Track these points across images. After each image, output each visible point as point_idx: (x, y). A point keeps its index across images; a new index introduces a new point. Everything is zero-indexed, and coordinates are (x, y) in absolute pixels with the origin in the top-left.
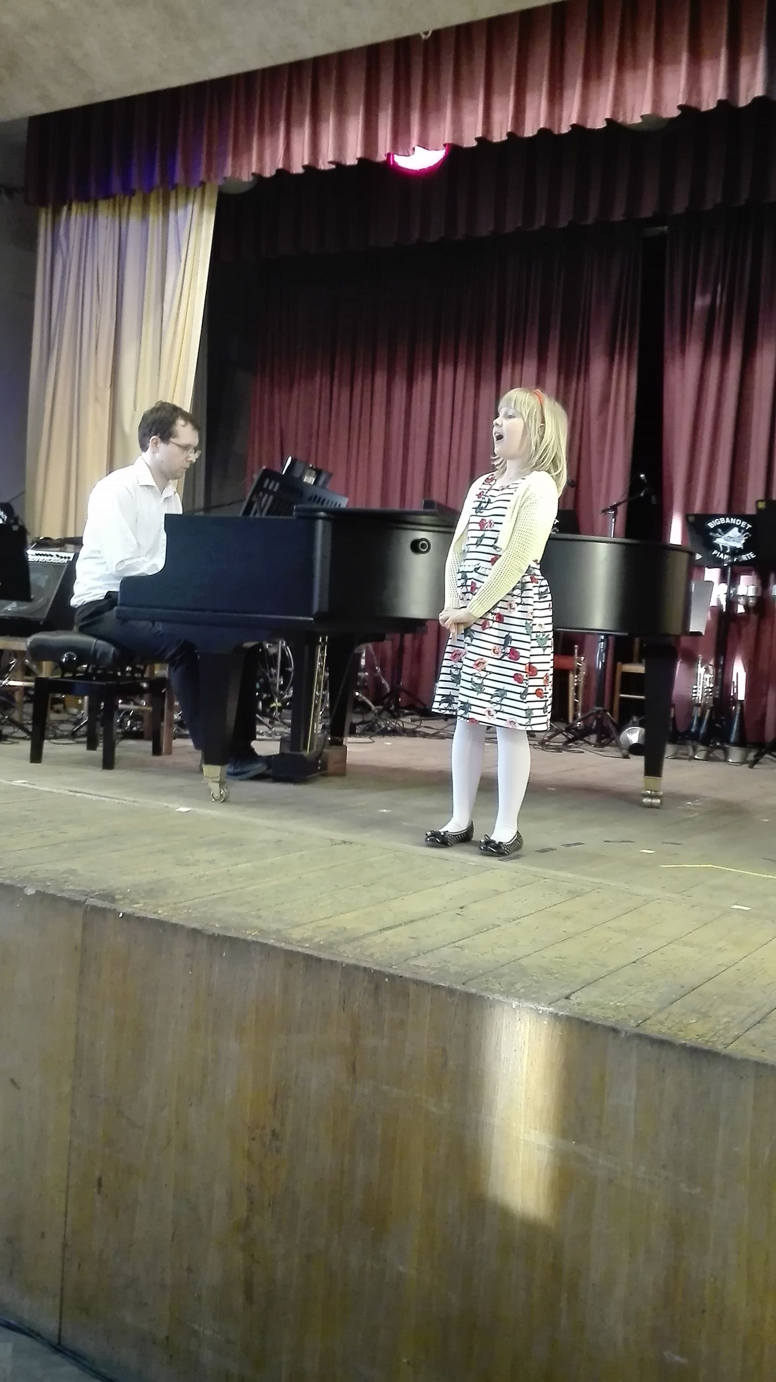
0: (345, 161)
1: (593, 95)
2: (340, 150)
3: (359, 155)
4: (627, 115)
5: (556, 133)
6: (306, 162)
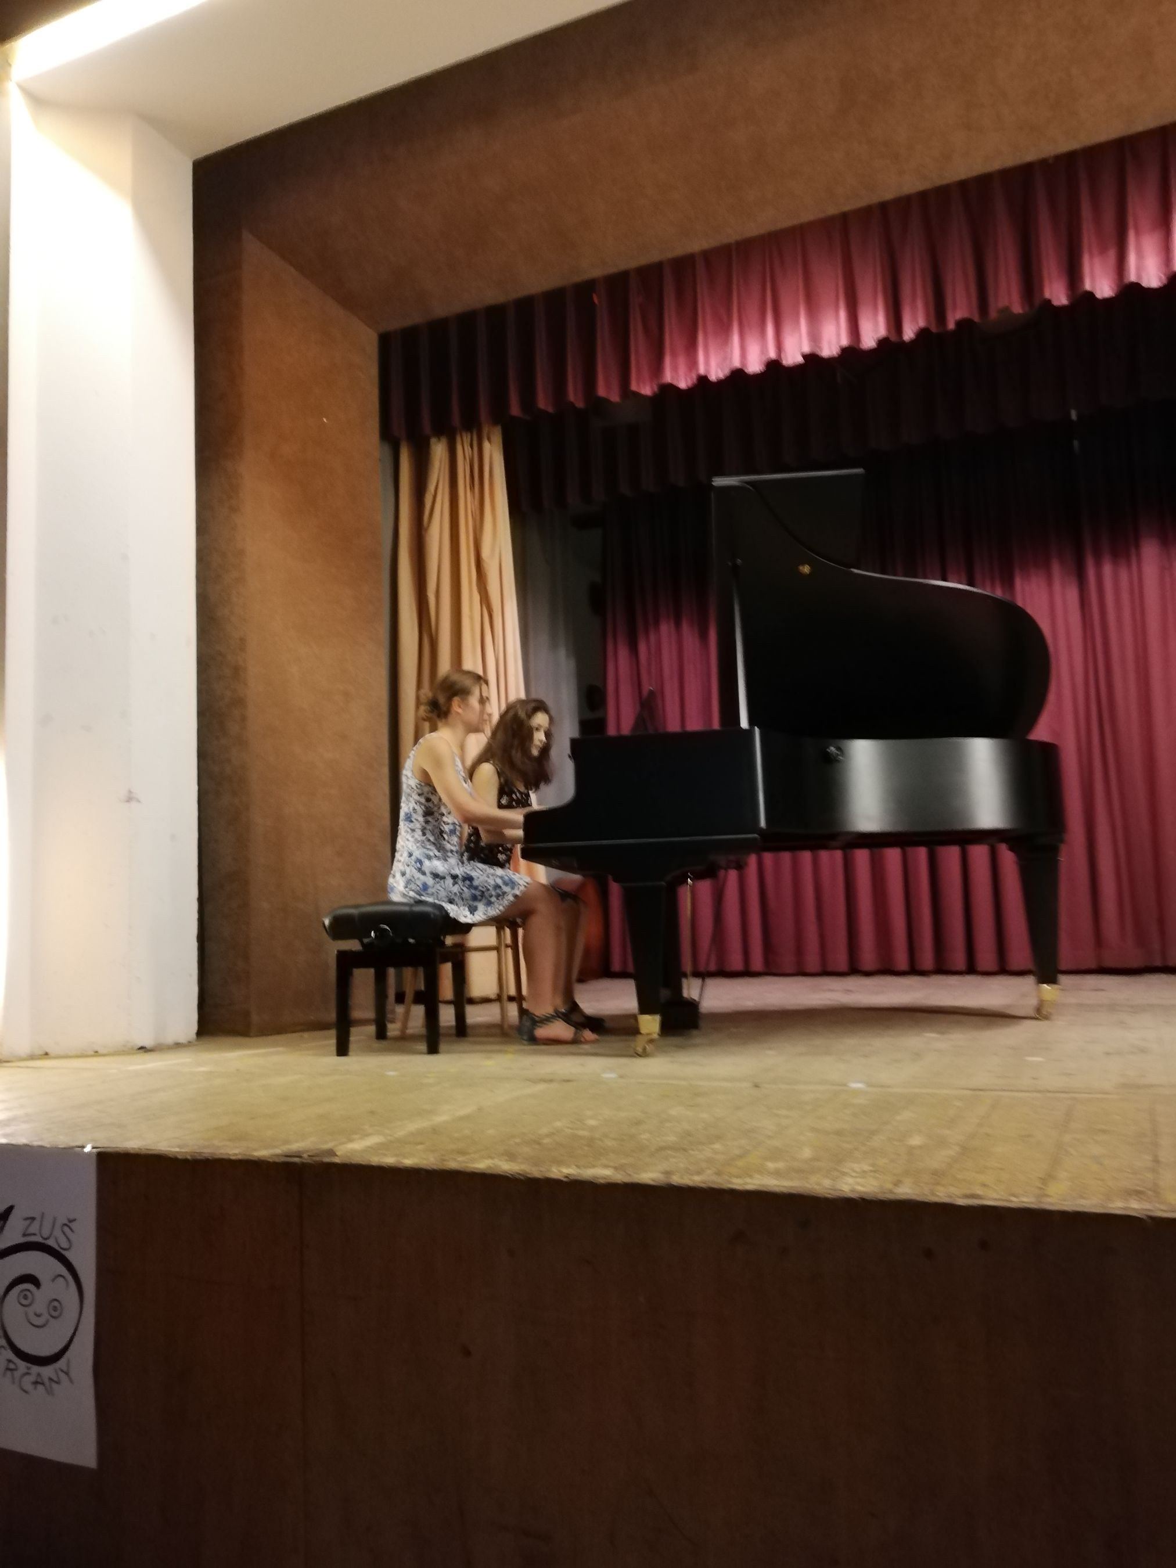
6: (772, 354)
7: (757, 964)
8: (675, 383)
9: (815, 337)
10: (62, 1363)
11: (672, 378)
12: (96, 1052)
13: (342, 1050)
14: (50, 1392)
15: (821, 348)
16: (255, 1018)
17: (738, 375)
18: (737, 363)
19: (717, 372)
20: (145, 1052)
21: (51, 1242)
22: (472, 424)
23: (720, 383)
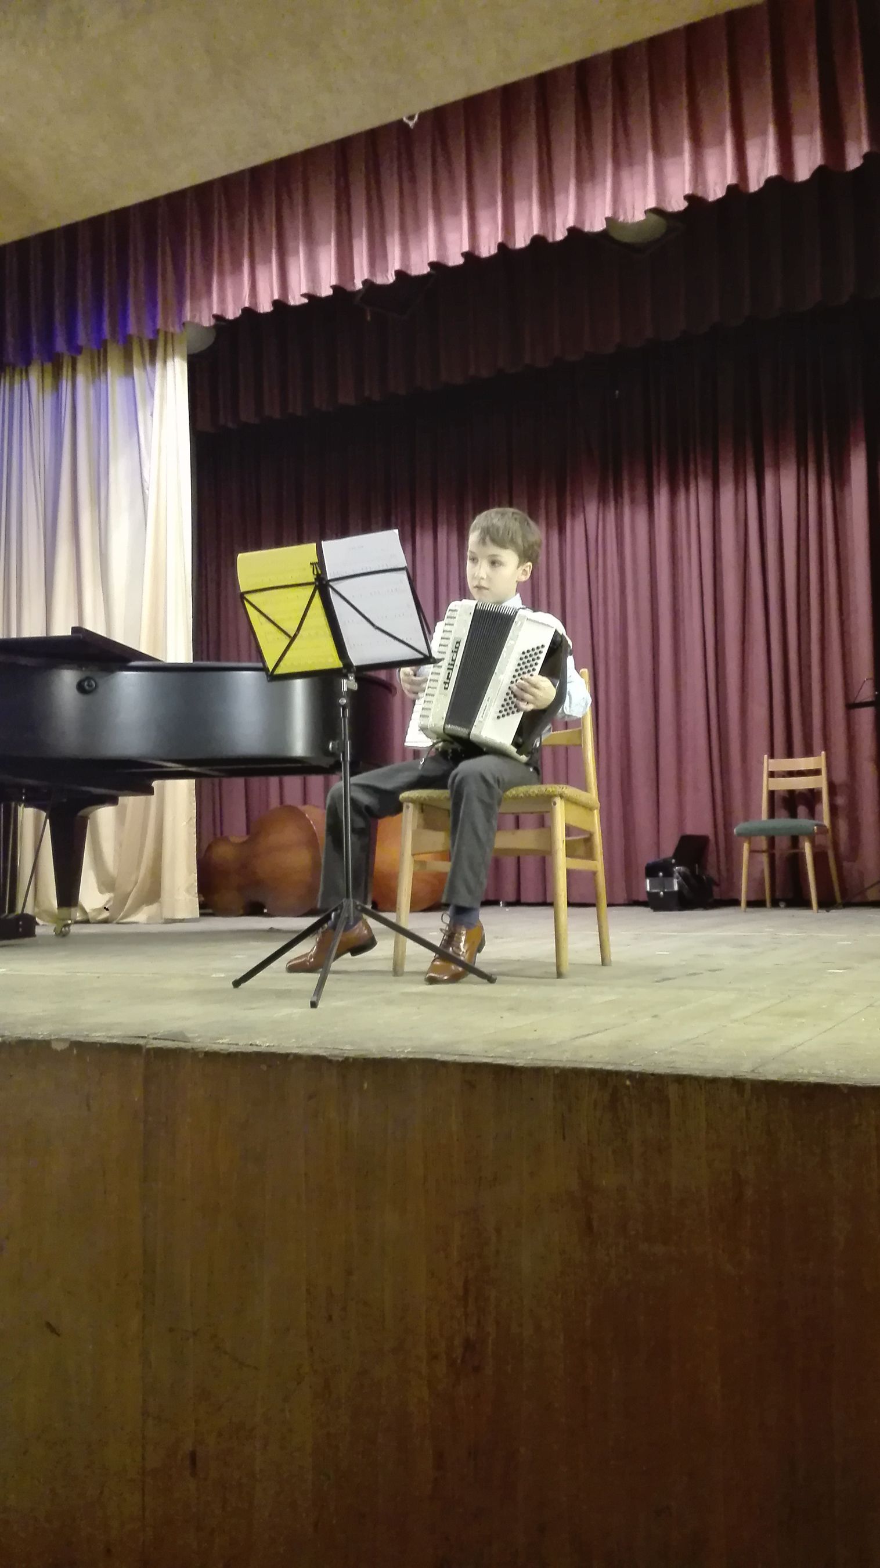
0: (319, 293)
1: (588, 196)
2: (312, 279)
3: (335, 287)
4: (628, 213)
5: (551, 240)
6: (276, 297)
23: (236, 321)
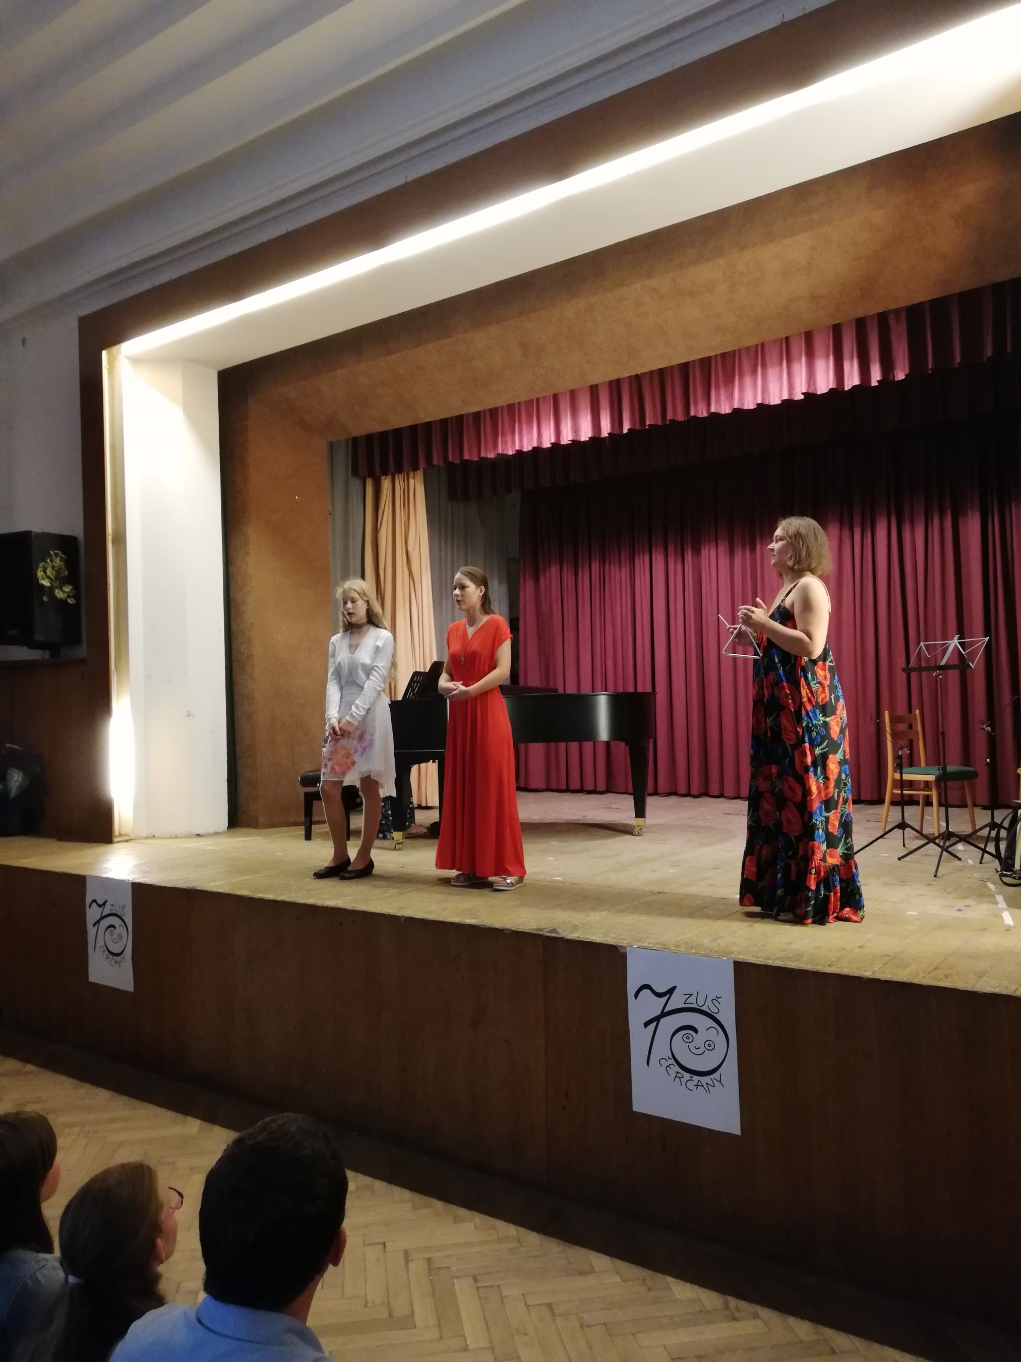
0: (580, 439)
2: (575, 433)
3: (590, 436)
4: (771, 398)
5: (723, 413)
6: (553, 441)
7: (601, 786)
8: (505, 452)
9: (576, 429)
10: (122, 956)
11: (503, 450)
12: (176, 836)
13: (308, 837)
14: (119, 965)
15: (580, 436)
16: (261, 820)
17: (537, 451)
18: (536, 445)
19: (528, 447)
20: (199, 837)
21: (118, 913)
22: (400, 471)
23: (529, 452)
